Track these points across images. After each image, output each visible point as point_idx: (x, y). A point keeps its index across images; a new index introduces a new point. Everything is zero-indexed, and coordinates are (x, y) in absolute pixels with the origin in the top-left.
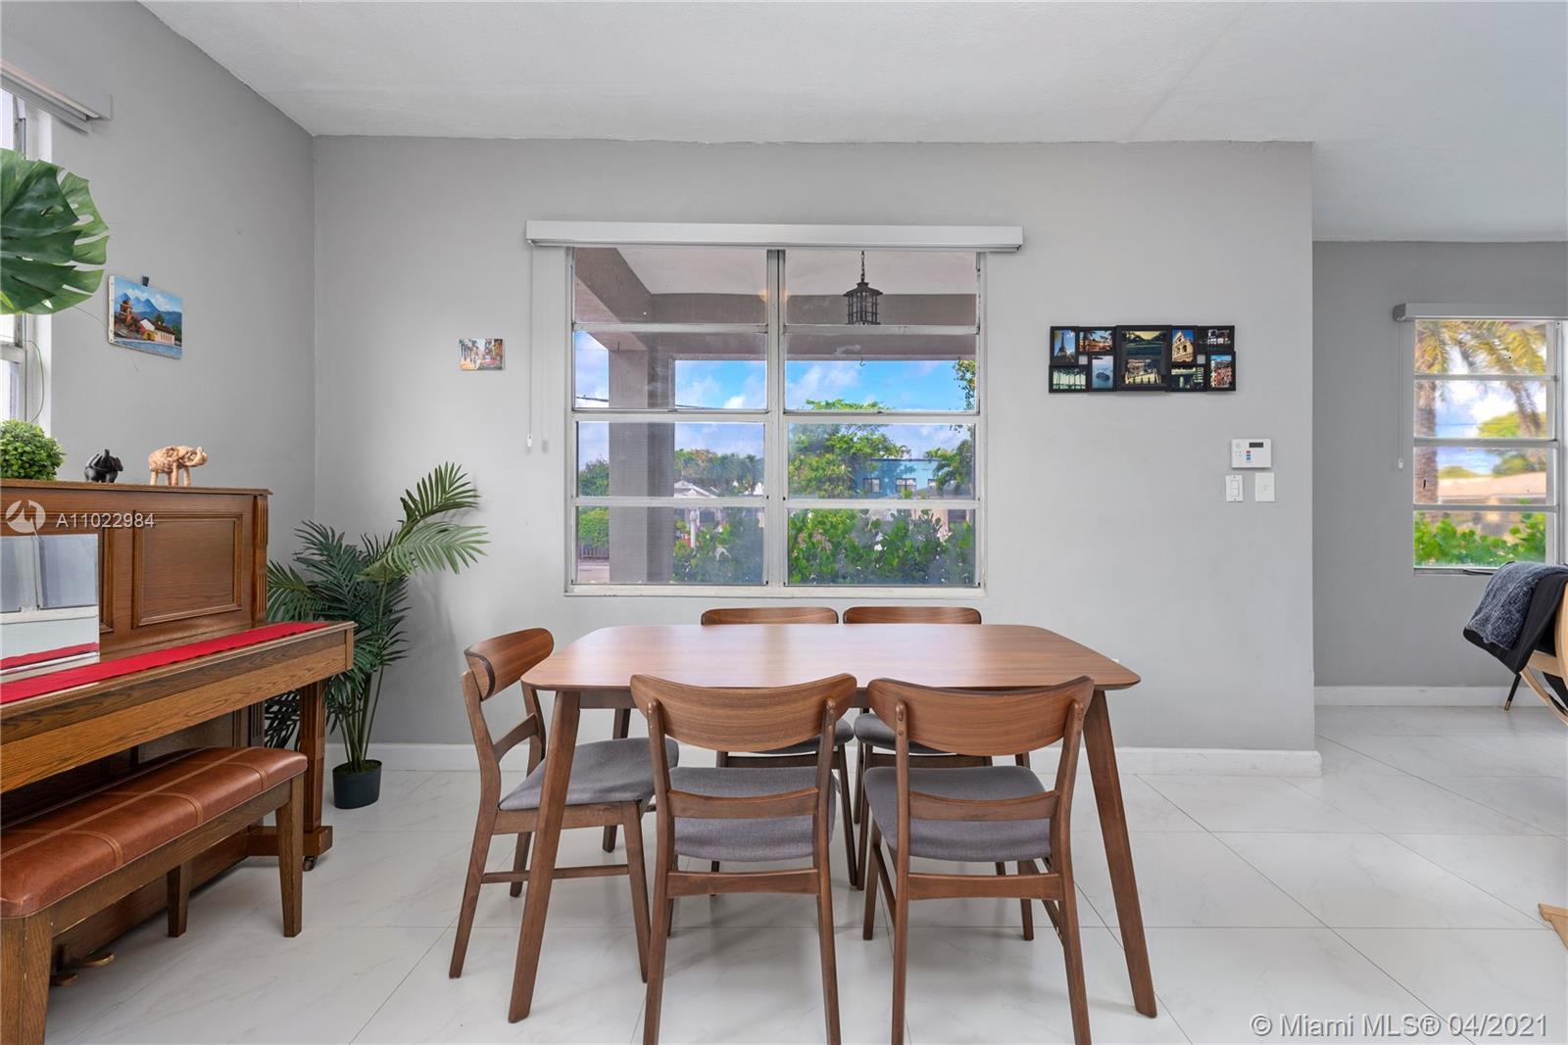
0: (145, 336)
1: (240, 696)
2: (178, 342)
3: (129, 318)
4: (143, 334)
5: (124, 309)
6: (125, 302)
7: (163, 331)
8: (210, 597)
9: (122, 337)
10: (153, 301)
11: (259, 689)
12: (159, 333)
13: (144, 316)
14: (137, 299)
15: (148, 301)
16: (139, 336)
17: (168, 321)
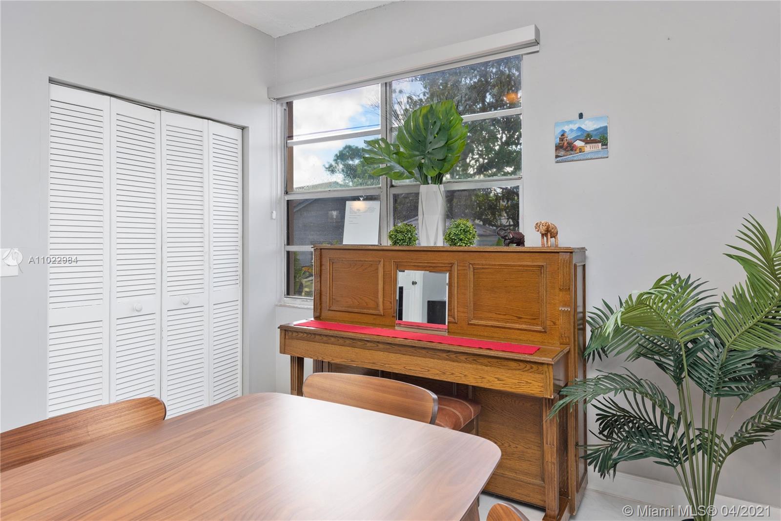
0: (578, 151)
1: (438, 372)
2: (604, 147)
3: (566, 143)
4: (576, 150)
5: (562, 139)
6: (563, 135)
7: (593, 143)
8: (520, 318)
9: (561, 156)
10: (583, 127)
11: (452, 374)
12: (588, 146)
13: (576, 138)
14: (572, 130)
15: (580, 129)
16: (572, 152)
17: (596, 135)
